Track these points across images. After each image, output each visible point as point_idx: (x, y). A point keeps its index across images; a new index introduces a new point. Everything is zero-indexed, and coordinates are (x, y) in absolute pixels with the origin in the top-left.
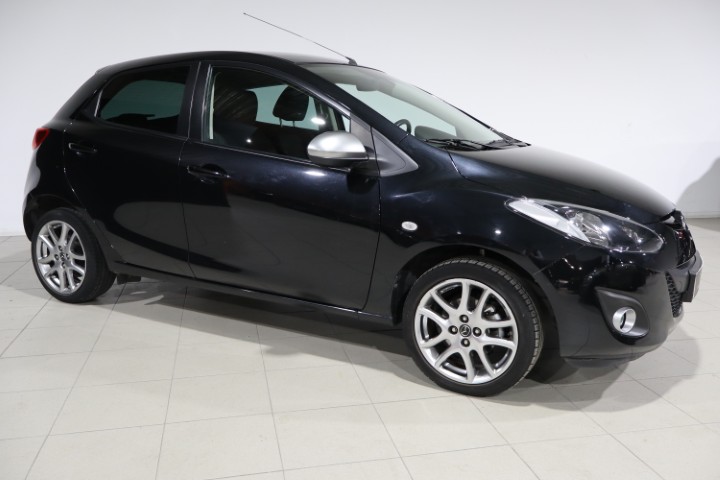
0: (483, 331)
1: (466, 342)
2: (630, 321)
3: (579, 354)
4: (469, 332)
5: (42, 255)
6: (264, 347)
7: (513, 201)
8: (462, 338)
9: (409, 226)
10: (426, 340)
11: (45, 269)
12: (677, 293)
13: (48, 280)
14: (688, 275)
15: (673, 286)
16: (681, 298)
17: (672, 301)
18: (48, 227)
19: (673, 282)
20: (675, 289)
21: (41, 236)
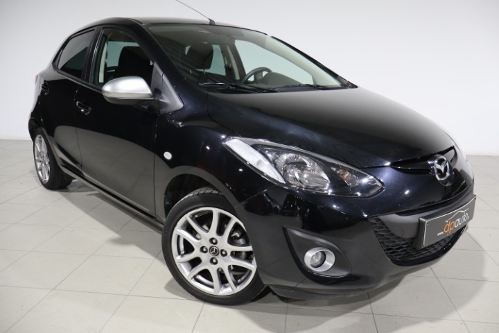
0: (229, 253)
1: (214, 261)
2: (330, 261)
4: (217, 252)
5: (37, 156)
7: (229, 139)
8: (211, 257)
9: (168, 156)
10: (182, 256)
11: (39, 164)
12: (399, 238)
13: (40, 173)
14: (417, 221)
15: (388, 231)
16: (412, 242)
17: (388, 246)
18: (37, 139)
19: (386, 227)
20: (393, 235)
21: (37, 144)
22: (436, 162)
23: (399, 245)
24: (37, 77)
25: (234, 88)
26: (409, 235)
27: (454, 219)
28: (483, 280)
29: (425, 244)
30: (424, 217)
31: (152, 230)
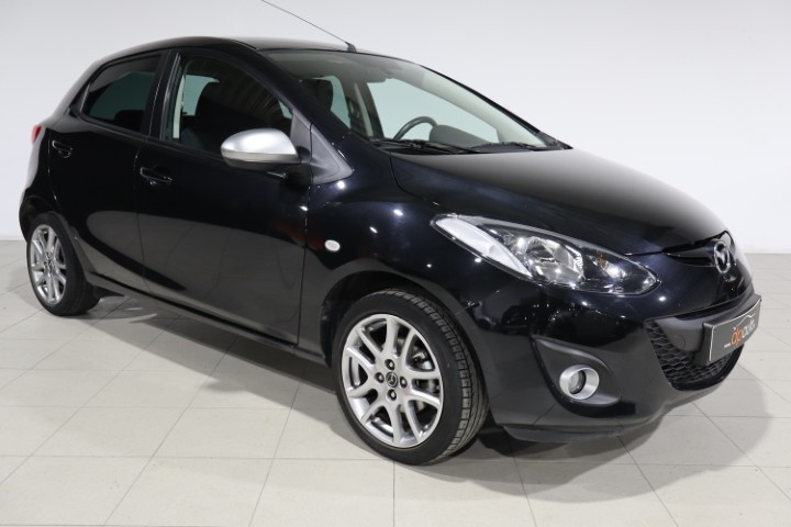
0: (409, 382)
1: (393, 395)
2: (592, 384)
3: (541, 422)
4: (396, 382)
5: (36, 262)
6: (211, 380)
7: (441, 218)
8: (389, 388)
9: (333, 246)
10: (355, 387)
11: (37, 276)
12: (678, 351)
13: (39, 289)
14: (700, 327)
15: (667, 341)
16: (693, 358)
17: (665, 362)
18: (37, 232)
19: (665, 336)
20: (671, 346)
21: (34, 242)
22: (715, 248)
23: (678, 360)
24: (38, 130)
25: (419, 146)
26: (691, 346)
27: (741, 327)
28: (769, 417)
29: (711, 359)
30: (709, 322)
31: (264, 370)
